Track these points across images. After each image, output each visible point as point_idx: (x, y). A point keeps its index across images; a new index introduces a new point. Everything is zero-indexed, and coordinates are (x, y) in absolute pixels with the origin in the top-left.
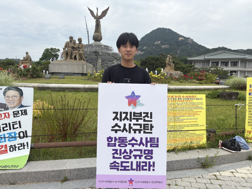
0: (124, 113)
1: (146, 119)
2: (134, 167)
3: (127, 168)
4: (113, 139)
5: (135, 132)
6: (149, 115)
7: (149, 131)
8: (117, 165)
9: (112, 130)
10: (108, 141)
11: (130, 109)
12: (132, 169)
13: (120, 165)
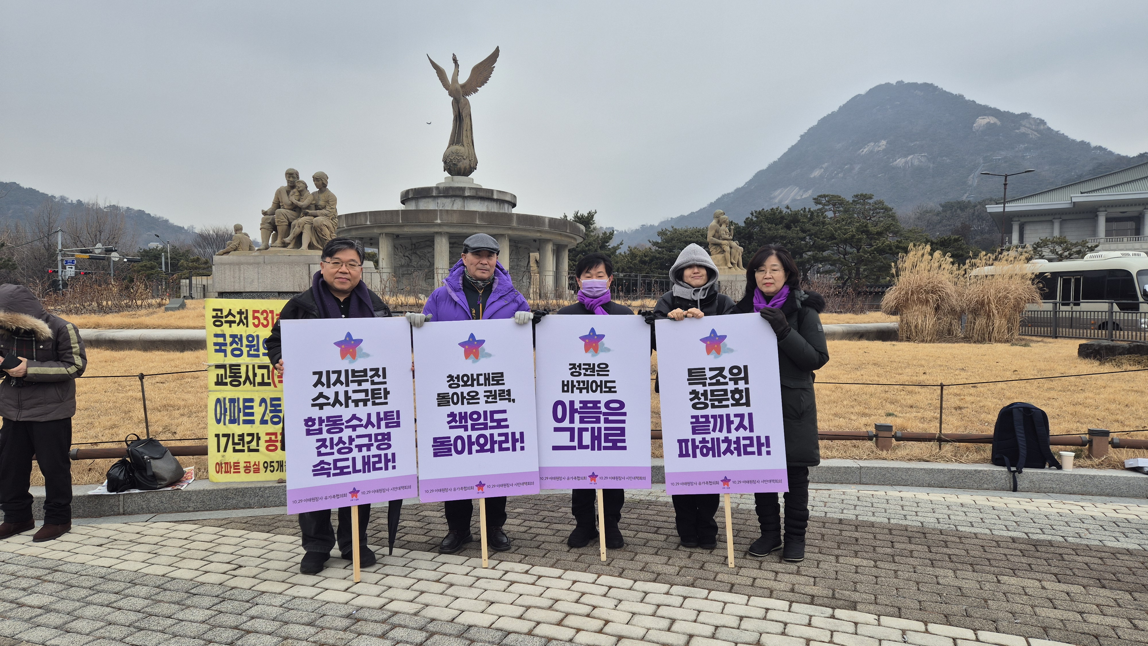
0: (334, 372)
1: (376, 379)
2: (359, 466)
3: (345, 470)
4: (317, 422)
5: (357, 405)
6: (380, 373)
7: (382, 400)
8: (326, 466)
9: (313, 405)
10: (306, 425)
11: (345, 365)
12: (355, 471)
13: (332, 466)
